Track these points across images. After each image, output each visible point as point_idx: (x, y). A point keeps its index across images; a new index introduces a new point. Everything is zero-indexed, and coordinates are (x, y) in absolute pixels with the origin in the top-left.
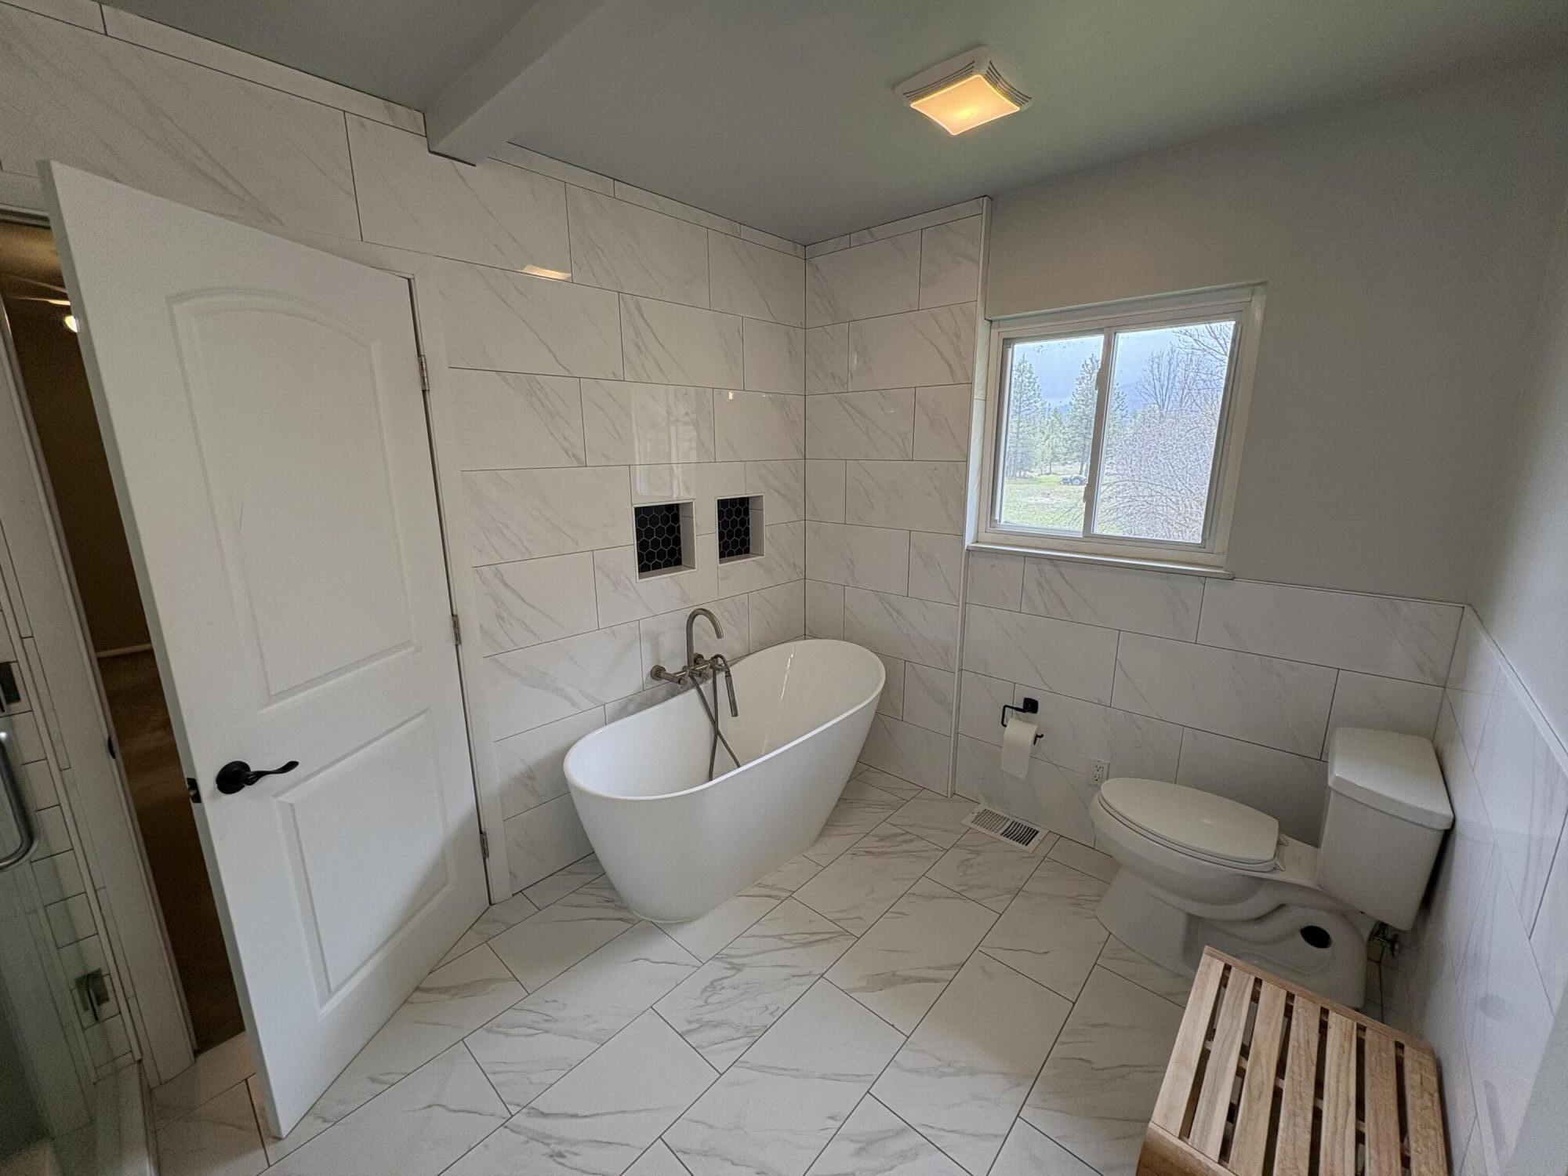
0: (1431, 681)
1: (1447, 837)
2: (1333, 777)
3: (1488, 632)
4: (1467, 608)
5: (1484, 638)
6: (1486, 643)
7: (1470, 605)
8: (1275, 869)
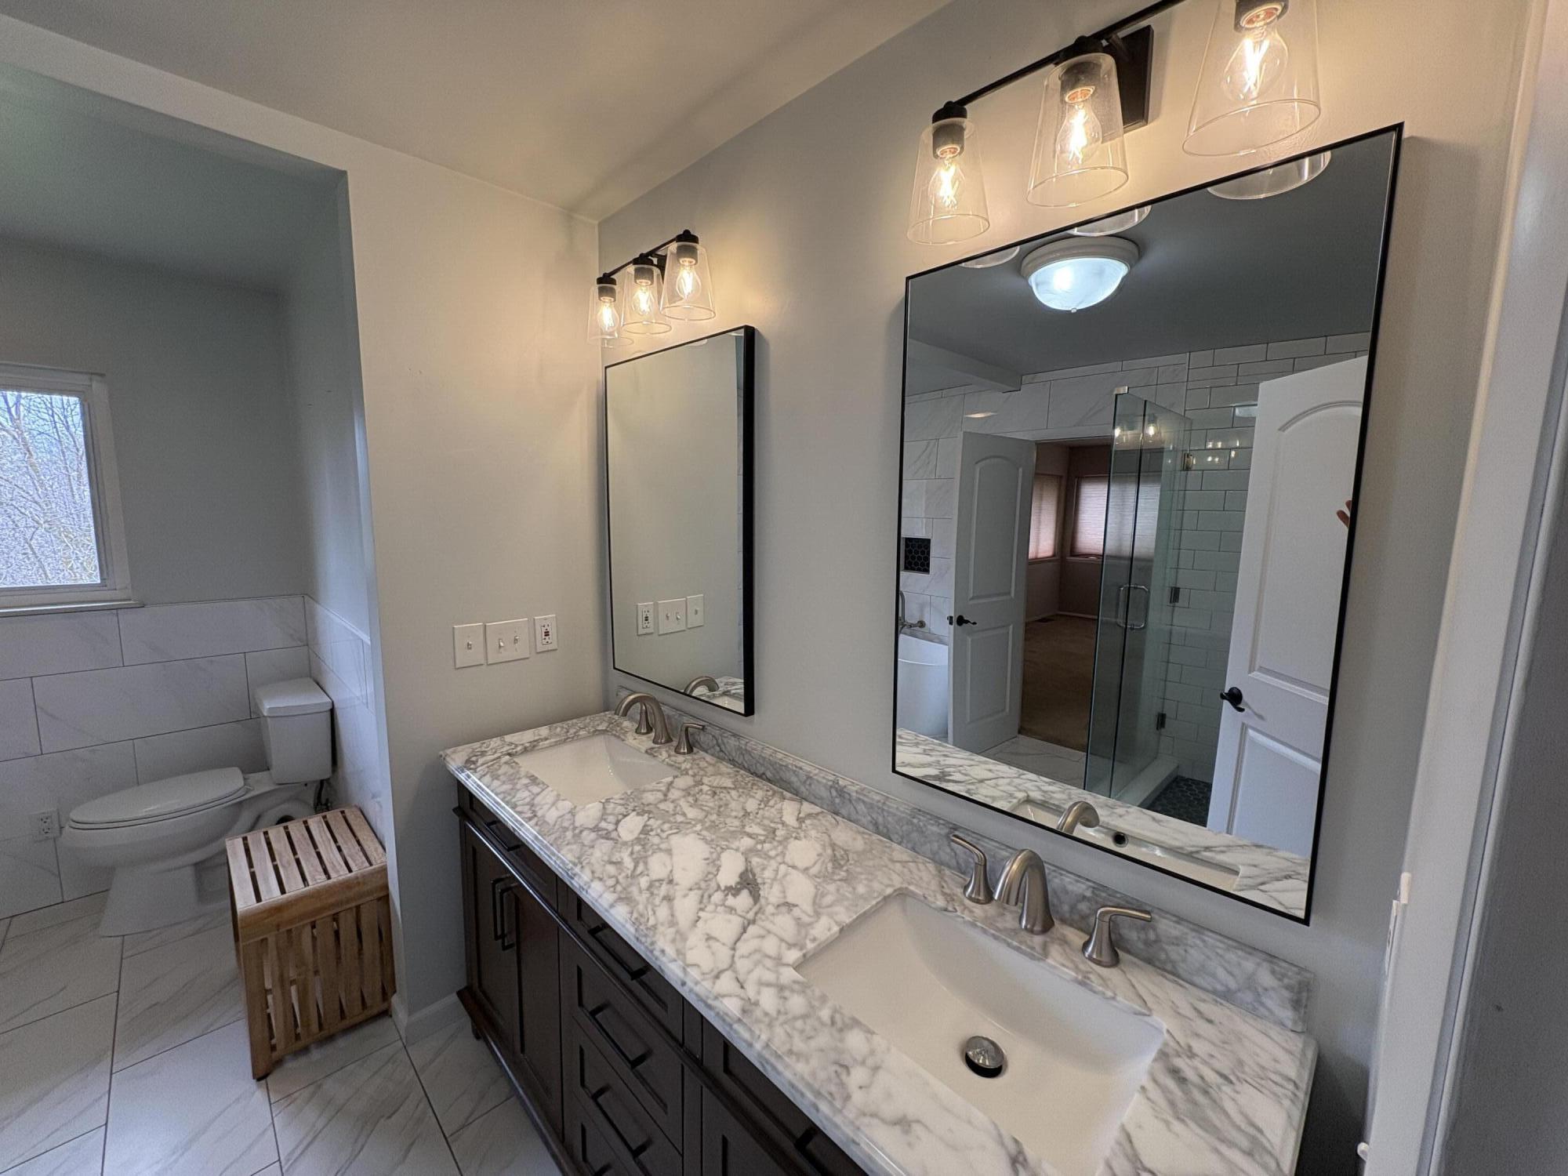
0: (299, 643)
1: (332, 711)
2: (266, 710)
3: (317, 602)
4: (306, 597)
5: (318, 606)
6: (319, 609)
7: (307, 594)
8: (248, 791)
